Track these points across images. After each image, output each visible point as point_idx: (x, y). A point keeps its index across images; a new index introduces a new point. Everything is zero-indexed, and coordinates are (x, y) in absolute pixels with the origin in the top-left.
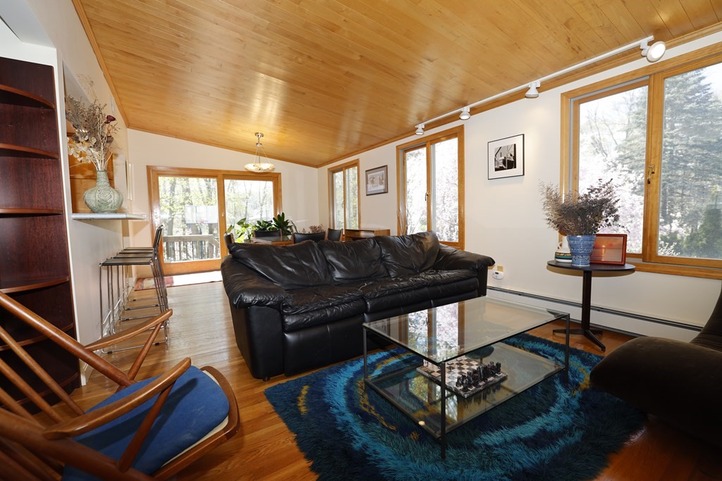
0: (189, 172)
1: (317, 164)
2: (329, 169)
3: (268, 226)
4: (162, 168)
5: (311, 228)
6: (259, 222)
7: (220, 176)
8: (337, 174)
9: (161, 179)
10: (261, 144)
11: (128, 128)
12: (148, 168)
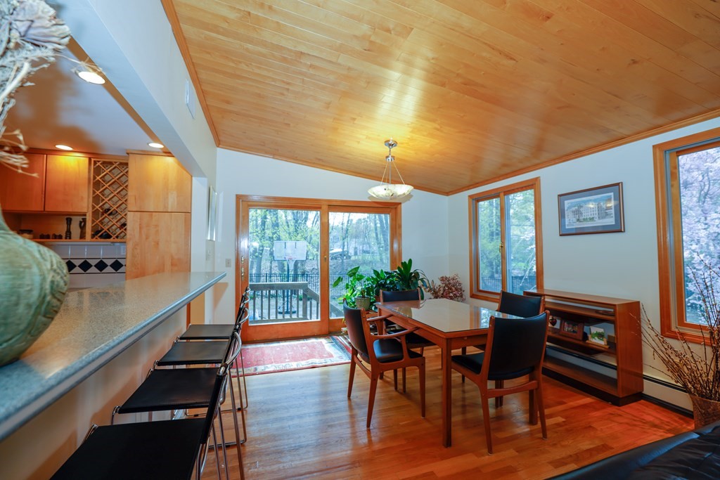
0: (280, 203)
1: (448, 190)
2: (470, 197)
3: (388, 278)
4: (255, 198)
5: (443, 279)
6: (375, 272)
7: (325, 207)
8: (481, 203)
9: (252, 213)
10: (393, 157)
11: (218, 147)
12: (238, 197)
